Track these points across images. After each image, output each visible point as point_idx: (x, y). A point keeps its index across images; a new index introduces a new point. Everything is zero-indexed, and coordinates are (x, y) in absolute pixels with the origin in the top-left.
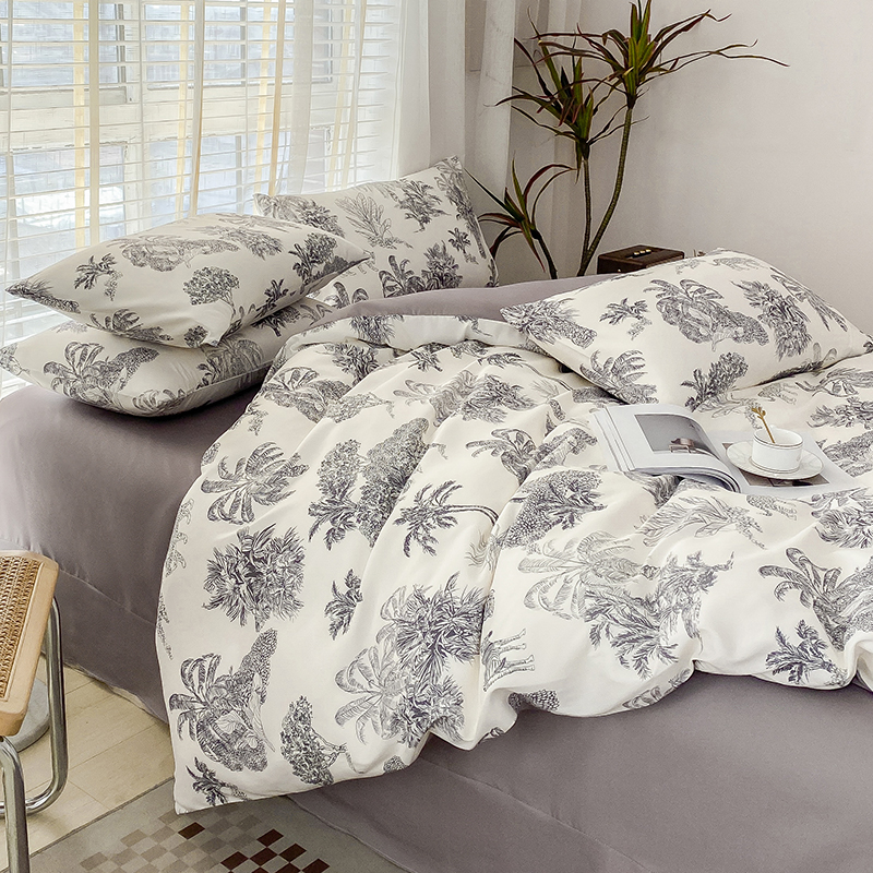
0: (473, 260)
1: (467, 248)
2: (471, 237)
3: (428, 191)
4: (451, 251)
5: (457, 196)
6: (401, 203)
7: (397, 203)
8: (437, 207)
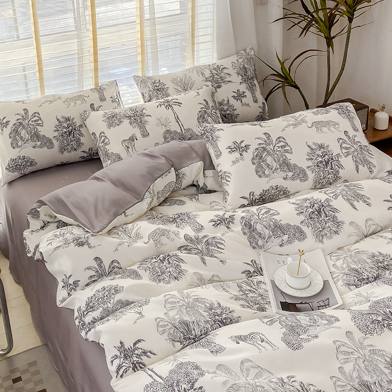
0: (248, 105)
1: (244, 100)
2: (248, 94)
3: (225, 71)
4: (233, 102)
5: (243, 72)
6: (206, 78)
7: (204, 79)
8: (228, 79)
